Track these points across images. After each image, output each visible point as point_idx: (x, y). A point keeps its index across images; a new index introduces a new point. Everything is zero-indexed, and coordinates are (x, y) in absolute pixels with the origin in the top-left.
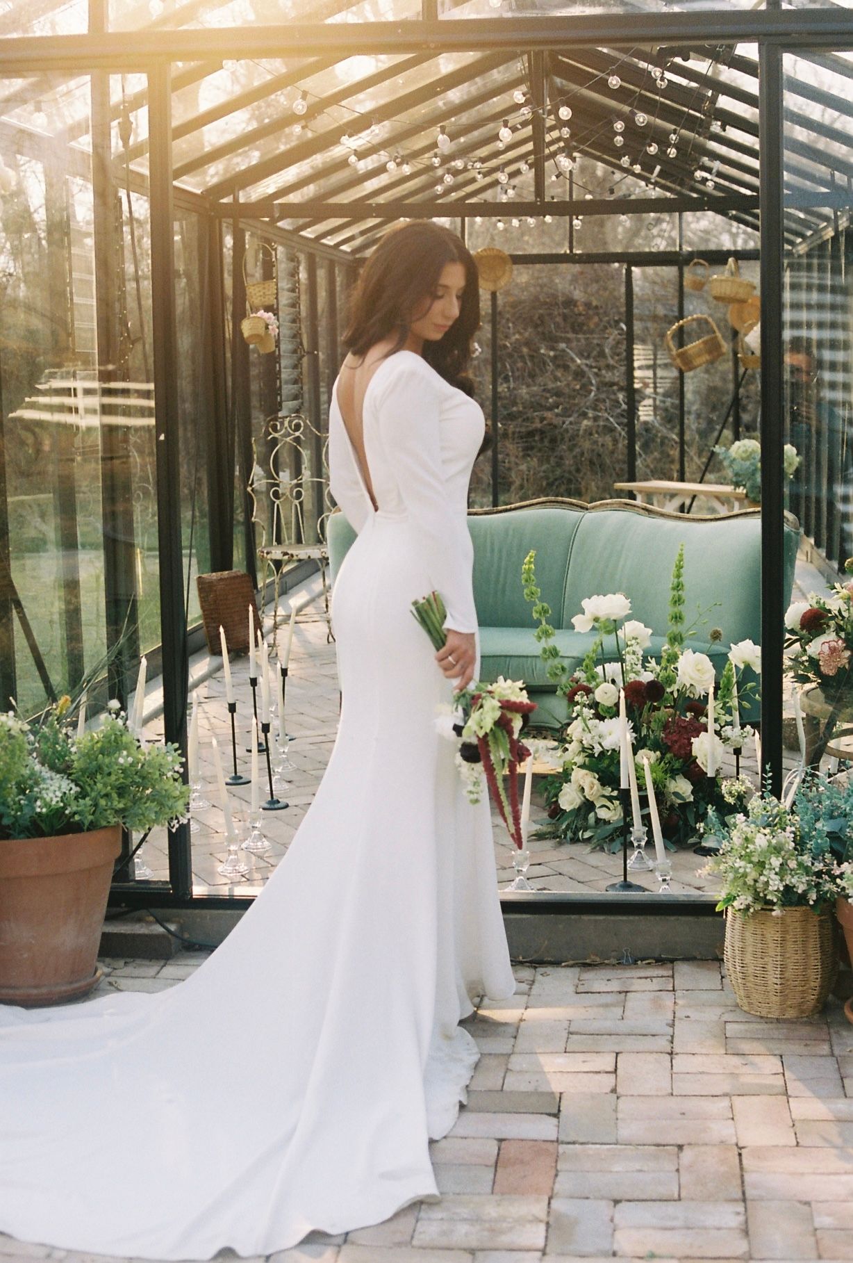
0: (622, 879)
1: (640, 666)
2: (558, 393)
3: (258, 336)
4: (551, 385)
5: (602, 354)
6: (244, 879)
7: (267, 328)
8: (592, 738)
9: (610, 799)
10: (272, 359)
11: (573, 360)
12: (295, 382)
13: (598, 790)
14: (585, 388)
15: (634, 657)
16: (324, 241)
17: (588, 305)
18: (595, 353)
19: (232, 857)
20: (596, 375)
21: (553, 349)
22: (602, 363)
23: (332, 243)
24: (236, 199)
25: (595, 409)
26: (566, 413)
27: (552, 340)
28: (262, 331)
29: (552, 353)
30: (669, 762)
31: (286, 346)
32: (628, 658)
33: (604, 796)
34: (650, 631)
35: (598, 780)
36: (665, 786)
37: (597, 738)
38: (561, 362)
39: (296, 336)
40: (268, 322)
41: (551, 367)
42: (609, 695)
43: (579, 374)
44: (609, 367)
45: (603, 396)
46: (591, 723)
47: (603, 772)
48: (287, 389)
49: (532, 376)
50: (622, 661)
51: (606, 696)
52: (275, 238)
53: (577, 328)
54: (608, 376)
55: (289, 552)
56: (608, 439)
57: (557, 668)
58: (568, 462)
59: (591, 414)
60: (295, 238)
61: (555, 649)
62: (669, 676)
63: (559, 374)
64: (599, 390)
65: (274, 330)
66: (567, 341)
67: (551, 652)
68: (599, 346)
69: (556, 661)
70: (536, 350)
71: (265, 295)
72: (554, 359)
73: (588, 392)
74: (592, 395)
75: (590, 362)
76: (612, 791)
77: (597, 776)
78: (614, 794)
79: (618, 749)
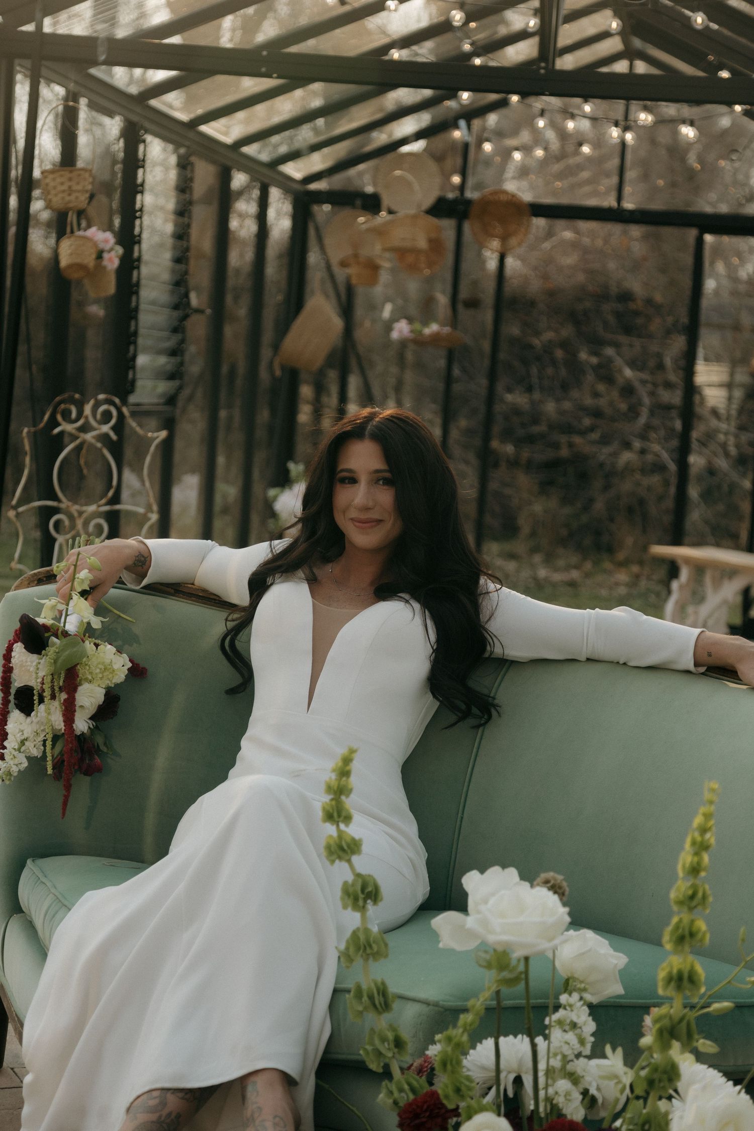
2: (597, 414)
3: (81, 267)
4: (588, 401)
5: (661, 366)
7: (100, 255)
11: (620, 371)
14: (633, 412)
16: (247, 150)
17: (649, 302)
18: (652, 363)
20: (652, 394)
21: (596, 354)
22: (662, 377)
23: (265, 157)
24: (40, 26)
25: (643, 437)
26: (605, 440)
27: (596, 343)
28: (89, 260)
29: (594, 360)
31: (152, 294)
38: (606, 373)
39: (179, 283)
40: (101, 246)
41: (590, 377)
43: (628, 391)
44: (668, 385)
45: (656, 422)
48: (149, 362)
49: (565, 387)
52: (147, 124)
53: (628, 330)
54: (665, 396)
56: (657, 481)
57: (383, 1040)
58: (599, 506)
59: (637, 444)
60: (191, 134)
61: (383, 991)
63: (601, 387)
64: (652, 413)
65: (112, 261)
66: (617, 345)
67: (371, 997)
68: (659, 356)
69: (382, 1022)
70: (574, 355)
71: (70, 191)
72: (597, 368)
73: (637, 415)
74: (642, 420)
75: (645, 376)
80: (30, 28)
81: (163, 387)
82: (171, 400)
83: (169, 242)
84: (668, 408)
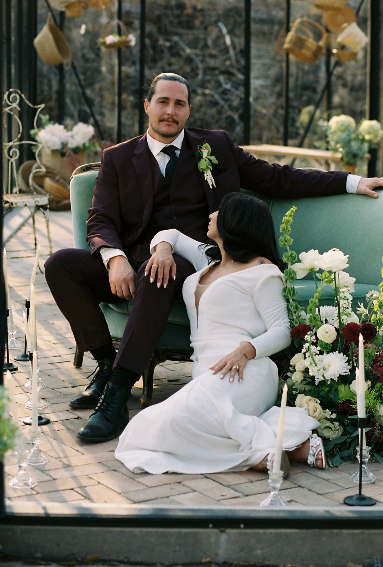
0: (358, 493)
1: (350, 310)
5: (206, 46)
6: (34, 492)
8: (319, 371)
9: (331, 420)
11: (184, 50)
13: (320, 413)
14: (195, 72)
15: (345, 301)
17: (194, 8)
18: (200, 45)
19: (21, 472)
20: (202, 61)
21: (168, 40)
22: (207, 52)
25: (202, 87)
27: (167, 34)
29: (168, 44)
30: (379, 390)
32: (342, 302)
33: (326, 419)
34: (354, 280)
35: (320, 404)
36: (376, 410)
37: (322, 370)
38: (175, 52)
41: (167, 55)
42: (329, 334)
43: (189, 60)
44: (212, 56)
45: (208, 78)
46: (317, 358)
47: (323, 397)
50: (338, 305)
51: (327, 335)
53: (189, 26)
54: (212, 62)
55: (9, 200)
56: (213, 111)
59: (199, 91)
62: (379, 319)
63: (173, 60)
64: (205, 73)
66: (179, 35)
68: (205, 40)
70: (156, 41)
72: (170, 48)
73: (197, 74)
74: (200, 77)
75: (198, 51)
76: (332, 414)
77: (319, 402)
78: (334, 416)
79: (336, 379)
84: (214, 69)
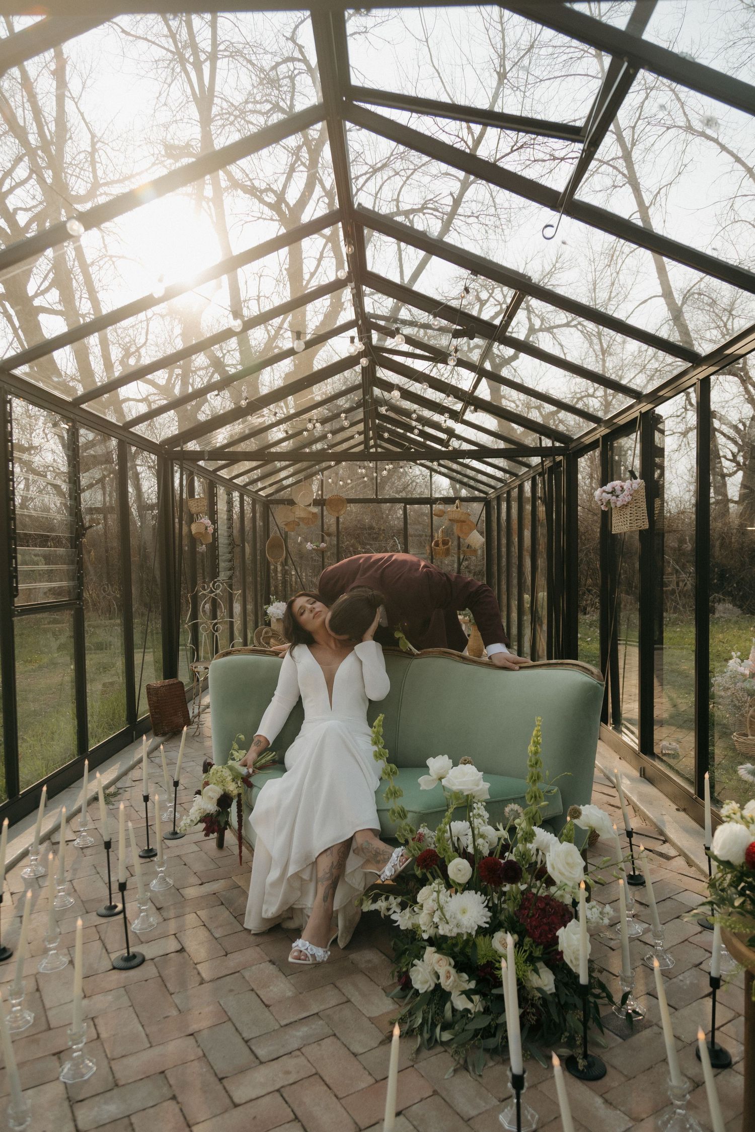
3: (200, 533)
7: (206, 529)
8: (451, 928)
9: (469, 992)
10: (213, 546)
12: (230, 561)
13: (454, 979)
16: (249, 487)
17: (380, 529)
23: (254, 489)
24: (182, 449)
28: (203, 531)
30: (529, 947)
31: (223, 541)
35: (454, 966)
39: (230, 536)
40: (206, 525)
42: (463, 871)
48: (223, 565)
51: (460, 873)
52: (216, 481)
53: (375, 539)
57: (405, 830)
60: (231, 483)
61: (403, 811)
65: (211, 530)
66: (371, 545)
67: (399, 814)
69: (403, 823)
71: (198, 506)
76: (469, 981)
77: (453, 963)
78: (472, 985)
79: (474, 933)
80: (179, 449)
81: (228, 573)
82: (230, 578)
83: (226, 522)
